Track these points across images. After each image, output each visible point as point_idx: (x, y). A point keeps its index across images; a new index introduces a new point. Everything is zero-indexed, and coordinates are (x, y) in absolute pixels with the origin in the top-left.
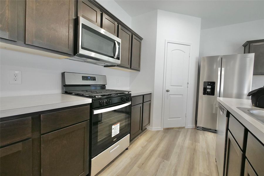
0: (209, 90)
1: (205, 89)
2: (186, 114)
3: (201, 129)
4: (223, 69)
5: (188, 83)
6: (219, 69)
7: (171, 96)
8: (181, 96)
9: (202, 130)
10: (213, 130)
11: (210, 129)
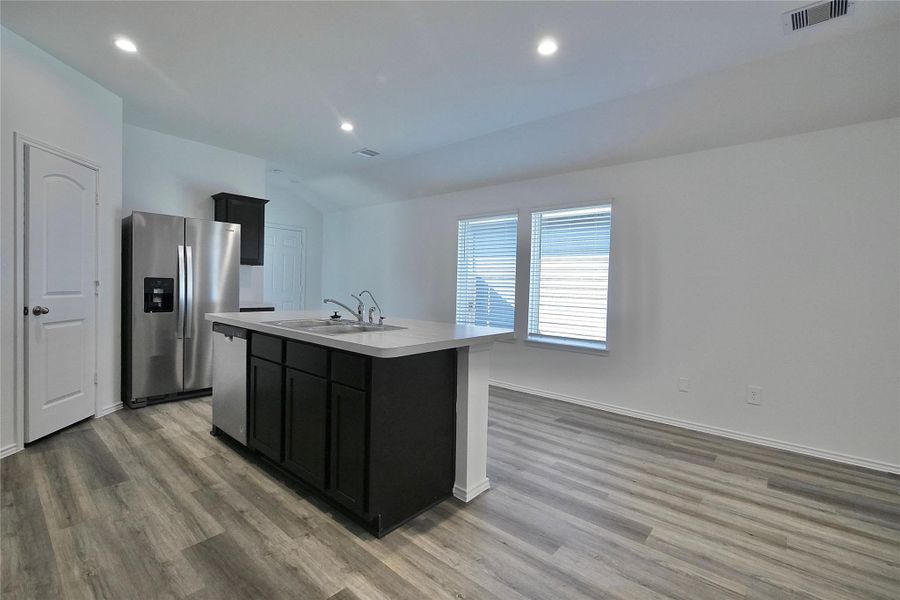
0: (157, 300)
1: (148, 296)
2: (96, 375)
3: (145, 404)
4: (189, 249)
5: (97, 283)
6: (181, 248)
7: (46, 327)
8: (79, 323)
9: (148, 405)
10: (173, 395)
11: (167, 396)
